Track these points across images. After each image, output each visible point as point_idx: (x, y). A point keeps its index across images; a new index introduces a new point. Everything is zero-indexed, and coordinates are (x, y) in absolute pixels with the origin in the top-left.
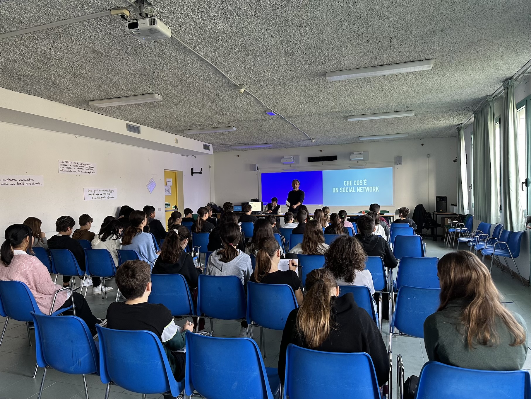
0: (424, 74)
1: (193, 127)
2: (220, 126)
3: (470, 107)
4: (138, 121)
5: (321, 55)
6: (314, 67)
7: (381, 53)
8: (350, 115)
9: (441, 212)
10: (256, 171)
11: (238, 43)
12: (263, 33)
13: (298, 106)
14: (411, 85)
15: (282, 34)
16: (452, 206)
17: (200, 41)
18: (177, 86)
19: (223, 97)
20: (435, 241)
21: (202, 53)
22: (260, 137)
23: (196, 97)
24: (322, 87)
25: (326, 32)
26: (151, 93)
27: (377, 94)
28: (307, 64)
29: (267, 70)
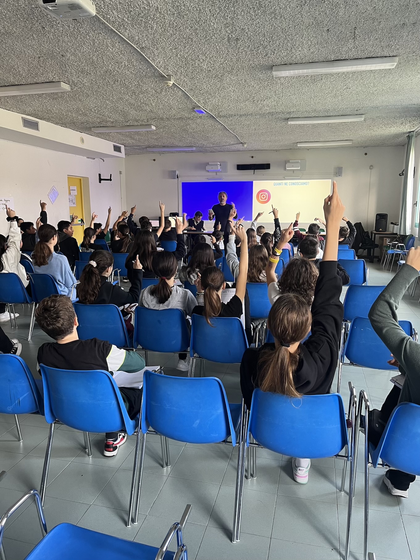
0: (384, 73)
1: (104, 124)
2: (136, 124)
4: (37, 115)
5: (271, 44)
6: (259, 58)
7: (340, 46)
8: (291, 117)
9: (380, 231)
10: (175, 180)
11: (174, 24)
12: (205, 14)
13: (233, 104)
14: (367, 85)
15: (227, 16)
16: (392, 225)
17: (126, 20)
18: (90, 74)
19: (145, 89)
20: (371, 263)
21: (126, 34)
22: (183, 139)
23: (112, 88)
24: (265, 83)
25: (281, 17)
26: (57, 81)
27: (327, 93)
28: (252, 54)
29: (203, 60)
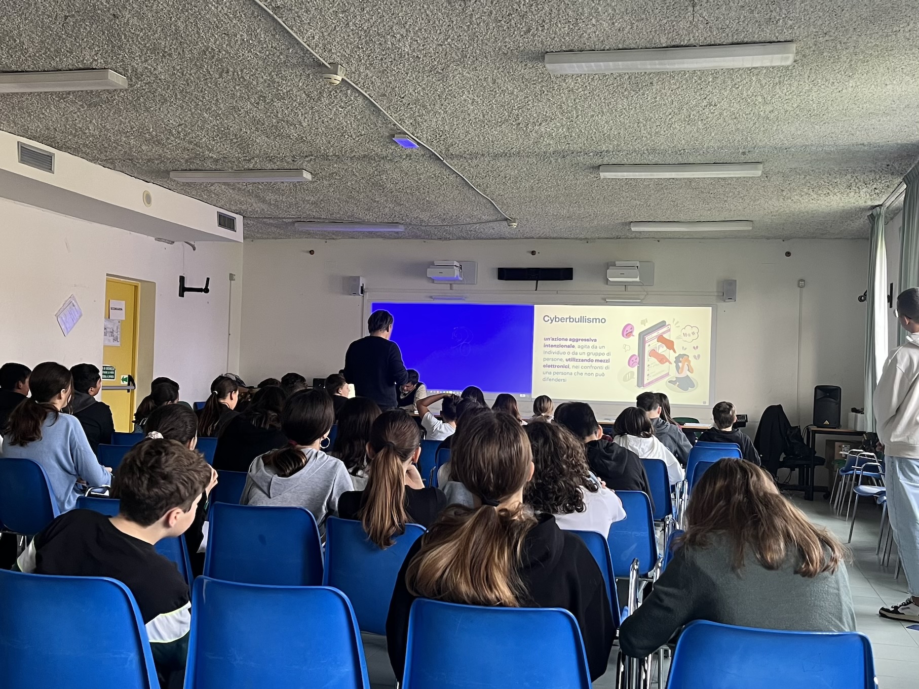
0: (779, 75)
1: (198, 164)
2: (269, 166)
3: (896, 165)
4: (51, 138)
5: (534, 10)
6: (516, 36)
7: (673, 18)
8: (605, 162)
9: (826, 426)
10: (357, 297)
13: (475, 130)
14: (749, 100)
16: (853, 413)
18: (170, 55)
19: (285, 91)
20: (807, 501)
22: (375, 204)
23: (216, 85)
24: (536, 88)
26: (100, 67)
27: (670, 114)
28: (500, 28)
29: (402, 35)
